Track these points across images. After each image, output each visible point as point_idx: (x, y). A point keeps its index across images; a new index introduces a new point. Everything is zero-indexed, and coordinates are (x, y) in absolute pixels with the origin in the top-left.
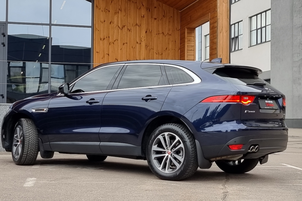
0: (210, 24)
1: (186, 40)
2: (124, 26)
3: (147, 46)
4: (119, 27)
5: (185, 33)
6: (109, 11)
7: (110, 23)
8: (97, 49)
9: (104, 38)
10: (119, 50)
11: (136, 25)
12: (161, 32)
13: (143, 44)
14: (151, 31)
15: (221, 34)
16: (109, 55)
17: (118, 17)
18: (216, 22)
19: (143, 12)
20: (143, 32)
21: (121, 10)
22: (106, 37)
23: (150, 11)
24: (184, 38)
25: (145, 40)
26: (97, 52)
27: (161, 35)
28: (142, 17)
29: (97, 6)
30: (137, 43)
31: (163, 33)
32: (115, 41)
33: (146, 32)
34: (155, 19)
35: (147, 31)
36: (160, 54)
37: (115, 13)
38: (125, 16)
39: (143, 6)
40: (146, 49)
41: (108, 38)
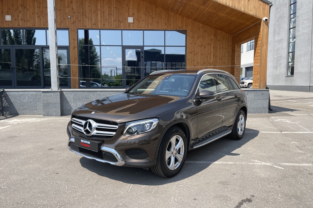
1: (236, 51)
2: (202, 45)
3: (214, 55)
4: (199, 46)
5: (235, 47)
6: (194, 38)
7: (195, 44)
8: (188, 57)
9: (192, 52)
10: (200, 58)
11: (209, 44)
12: (221, 47)
15: (263, 48)
16: (194, 61)
17: (199, 41)
19: (212, 37)
20: (212, 48)
21: (201, 37)
23: (216, 36)
24: (235, 50)
25: (213, 52)
26: (188, 59)
27: (222, 49)
28: (211, 40)
29: (188, 35)
30: (209, 54)
31: (222, 48)
32: (197, 53)
34: (219, 40)
35: (215, 47)
36: (221, 59)
37: (198, 38)
38: (202, 40)
39: (212, 34)
40: (214, 57)
41: (194, 52)
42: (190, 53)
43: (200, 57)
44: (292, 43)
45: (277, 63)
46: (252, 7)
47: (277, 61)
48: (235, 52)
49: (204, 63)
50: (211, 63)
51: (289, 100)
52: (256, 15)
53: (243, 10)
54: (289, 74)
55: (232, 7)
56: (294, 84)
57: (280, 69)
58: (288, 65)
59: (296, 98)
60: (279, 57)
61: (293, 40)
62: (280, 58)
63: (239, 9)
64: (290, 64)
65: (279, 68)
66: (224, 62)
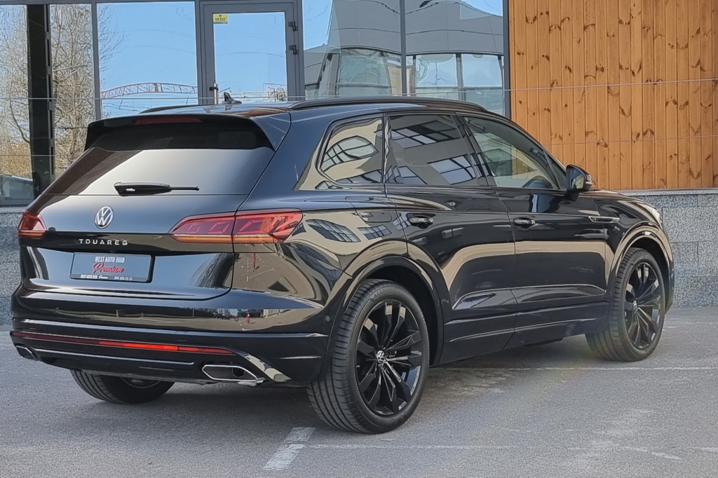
3: (646, 29)
8: (517, 45)
9: (536, 17)
10: (575, 45)
13: (637, 25)
16: (548, 58)
22: (539, 14)
25: (640, 13)
26: (519, 54)
30: (621, 22)
32: (562, 21)
36: (682, 45)
40: (644, 36)
41: (545, 14)
42: (527, 21)
43: (575, 41)
49: (597, 69)
50: (635, 68)
66: (699, 62)
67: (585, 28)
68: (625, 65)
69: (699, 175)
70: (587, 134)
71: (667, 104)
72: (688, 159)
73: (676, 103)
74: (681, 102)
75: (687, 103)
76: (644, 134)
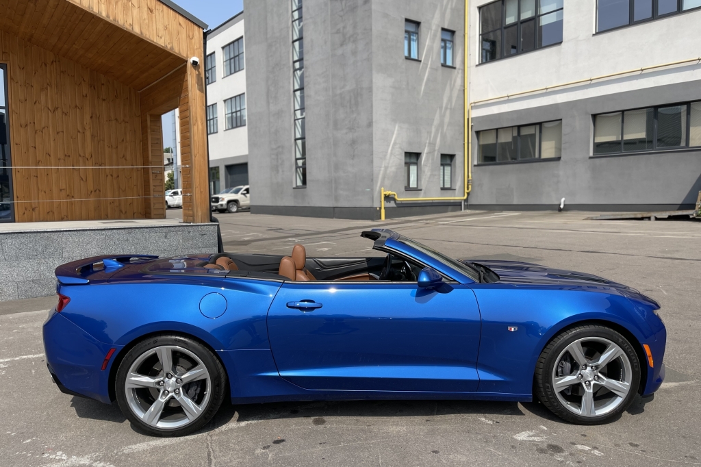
0: (181, 112)
1: (149, 131)
2: (57, 108)
3: (94, 137)
4: (49, 109)
5: (147, 121)
6: (32, 86)
7: (35, 103)
8: (14, 139)
9: (26, 125)
10: (52, 142)
11: (76, 107)
12: (113, 117)
14: (98, 115)
15: (196, 127)
16: (35, 148)
17: (47, 95)
18: (188, 109)
19: (85, 90)
20: (87, 117)
21: (51, 86)
22: (29, 123)
23: (95, 88)
24: (147, 127)
25: (90, 128)
26: (16, 144)
27: (114, 122)
28: (83, 96)
30: (79, 132)
31: (116, 119)
32: (44, 128)
33: (91, 117)
34: (104, 100)
35: (94, 116)
36: (114, 147)
37: (42, 89)
38: (57, 93)
39: (84, 81)
40: (93, 140)
41: (32, 124)
42: (21, 126)
43: (52, 139)
44: (300, 121)
45: (277, 159)
46: (161, 27)
47: (277, 155)
48: (147, 132)
49: (66, 156)
50: (88, 156)
51: (290, 239)
52: (172, 48)
53: (137, 30)
54: (299, 183)
55: (107, 20)
56: (309, 203)
57: (283, 171)
58: (296, 163)
59: (305, 232)
60: (279, 147)
61: (302, 114)
62: (280, 149)
63: (128, 28)
64: (300, 163)
65: (280, 170)
66: (124, 156)
67: (58, 133)
68: (82, 155)
69: (126, 212)
70: (61, 190)
71: (107, 176)
72: (120, 205)
73: (112, 176)
74: (115, 176)
75: (118, 176)
76: (95, 191)
